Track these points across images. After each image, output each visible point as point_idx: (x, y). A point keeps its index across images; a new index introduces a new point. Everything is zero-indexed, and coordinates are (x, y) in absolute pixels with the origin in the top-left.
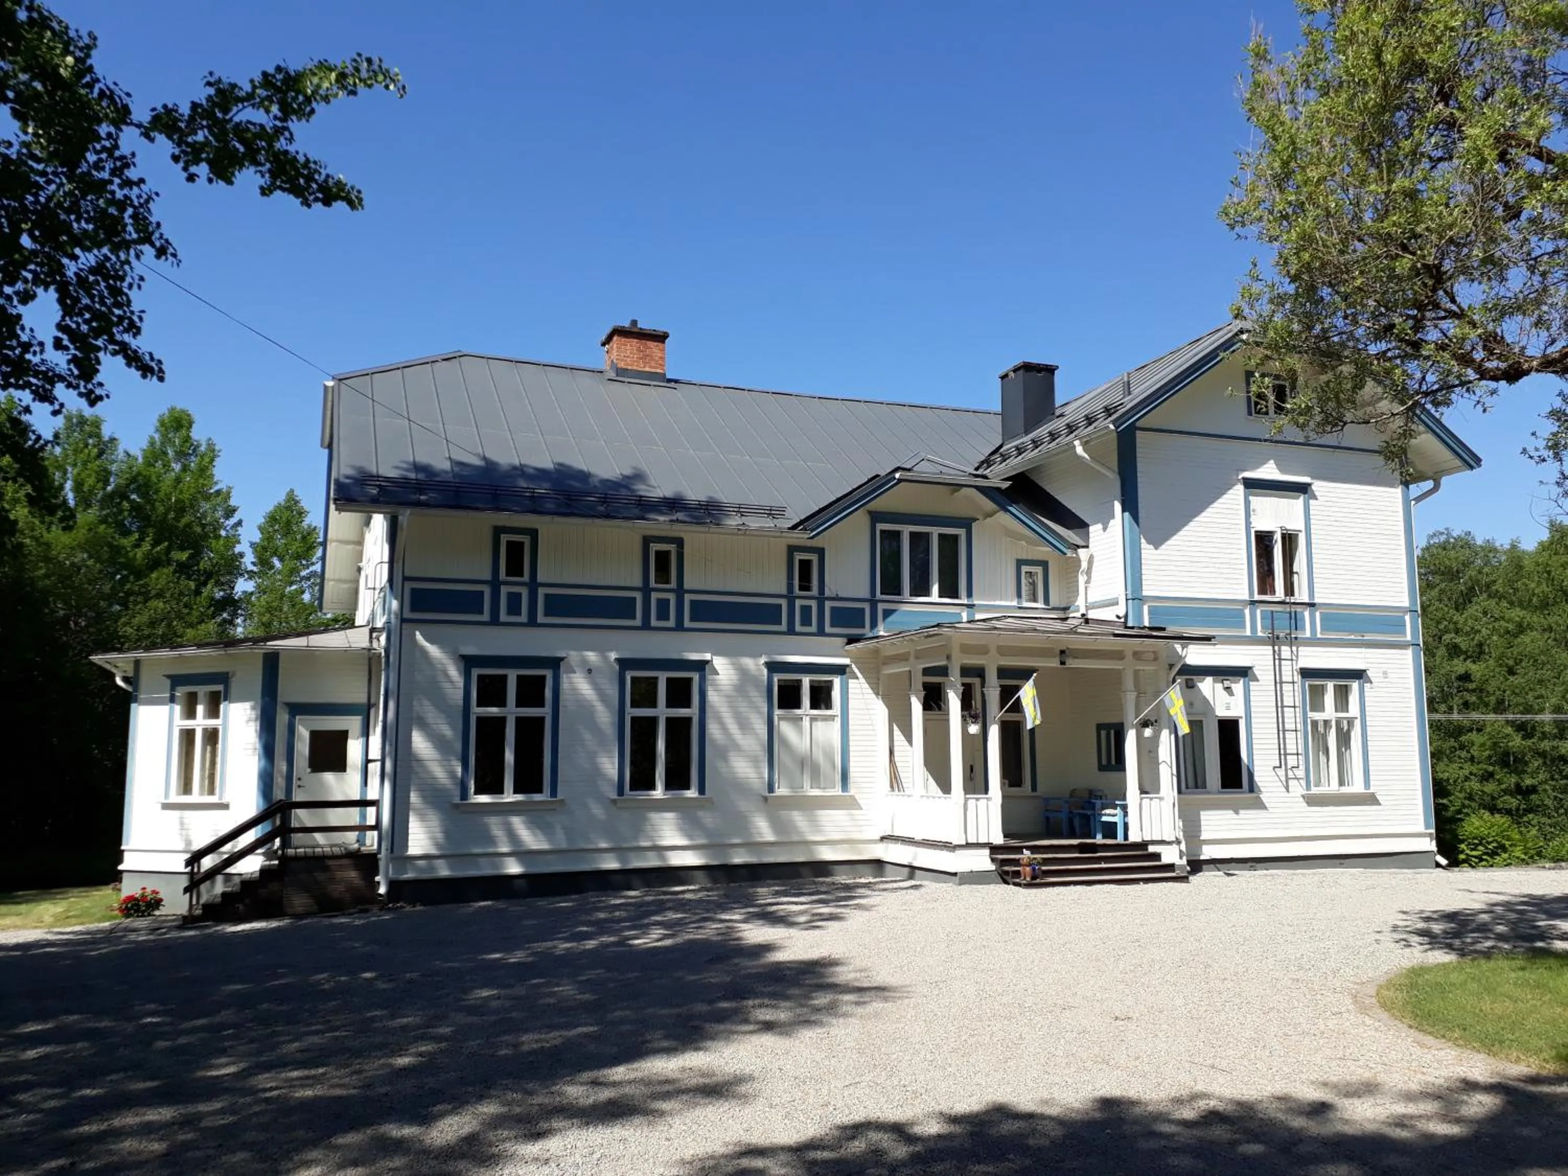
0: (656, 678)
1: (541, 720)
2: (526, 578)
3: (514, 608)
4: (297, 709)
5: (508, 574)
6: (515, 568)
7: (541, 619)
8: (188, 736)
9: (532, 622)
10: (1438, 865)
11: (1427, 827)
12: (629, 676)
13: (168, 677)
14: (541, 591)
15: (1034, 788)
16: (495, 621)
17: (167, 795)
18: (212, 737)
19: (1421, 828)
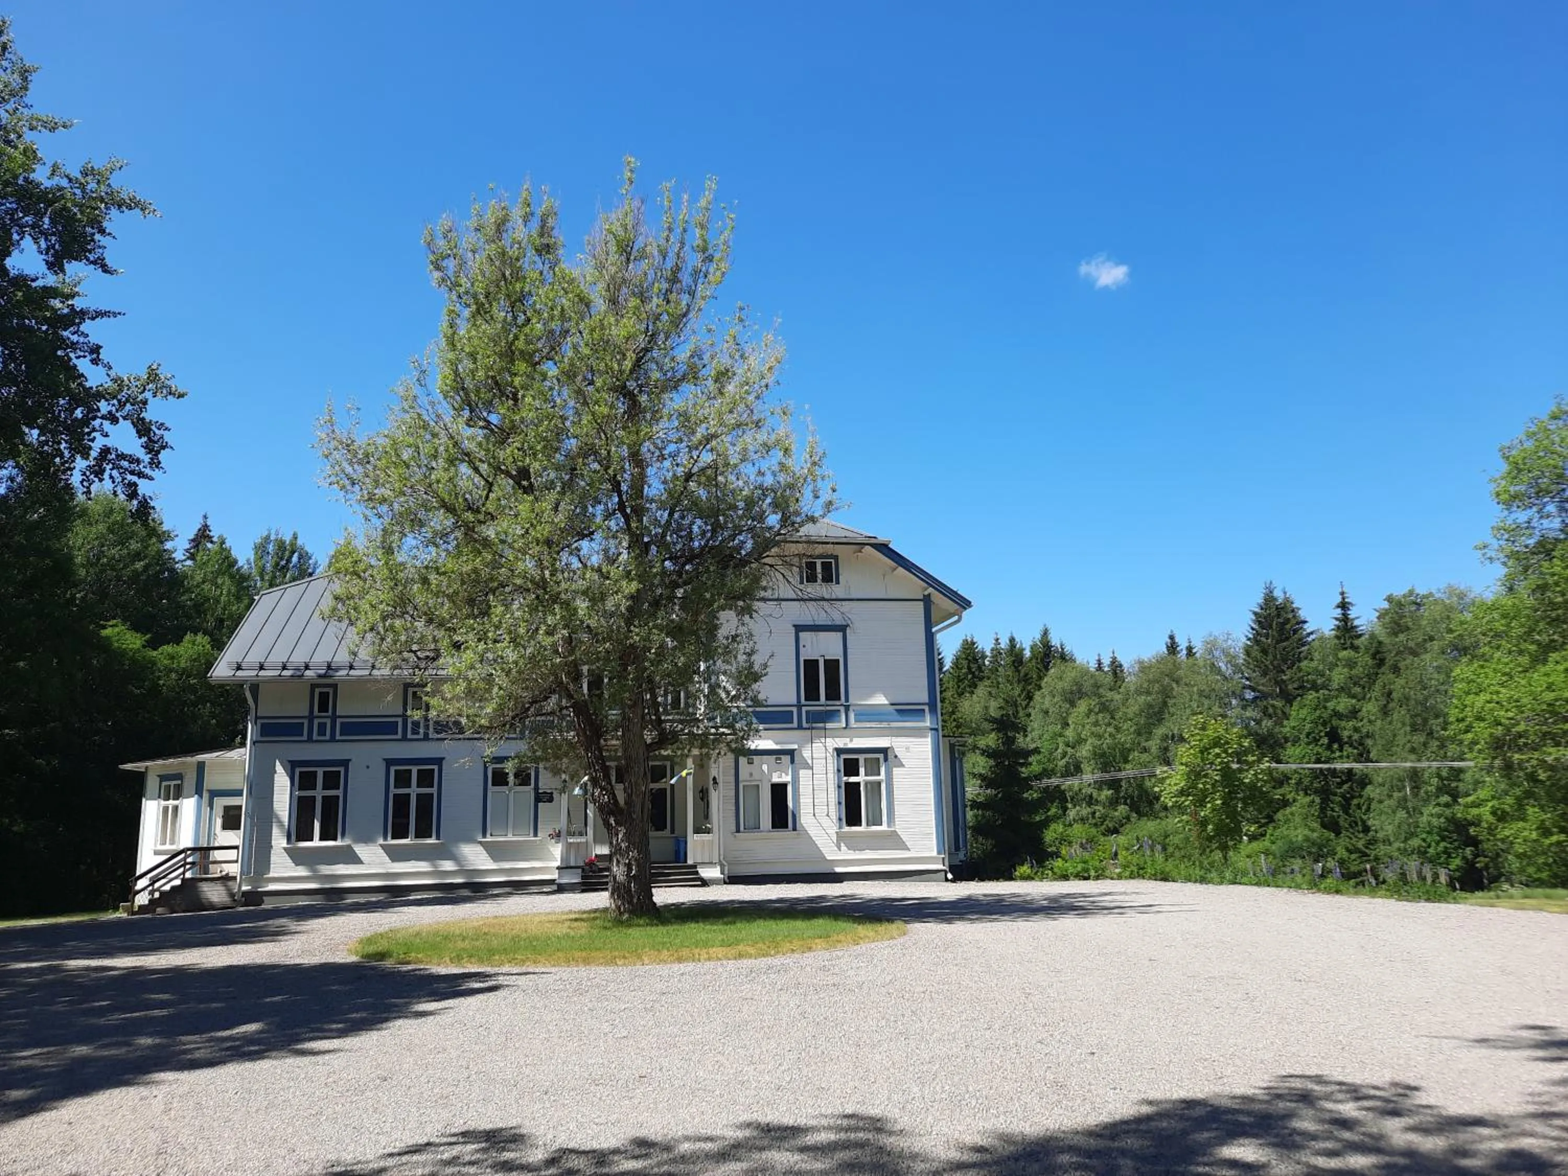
0: (411, 770)
1: (338, 797)
2: (330, 713)
3: (322, 732)
4: (214, 794)
5: (319, 712)
6: (323, 707)
7: (338, 737)
8: (166, 809)
9: (333, 739)
10: (947, 880)
11: (939, 853)
12: (393, 769)
13: (159, 776)
14: (339, 721)
15: (673, 831)
16: (310, 740)
17: (155, 845)
18: (176, 809)
19: (935, 854)
